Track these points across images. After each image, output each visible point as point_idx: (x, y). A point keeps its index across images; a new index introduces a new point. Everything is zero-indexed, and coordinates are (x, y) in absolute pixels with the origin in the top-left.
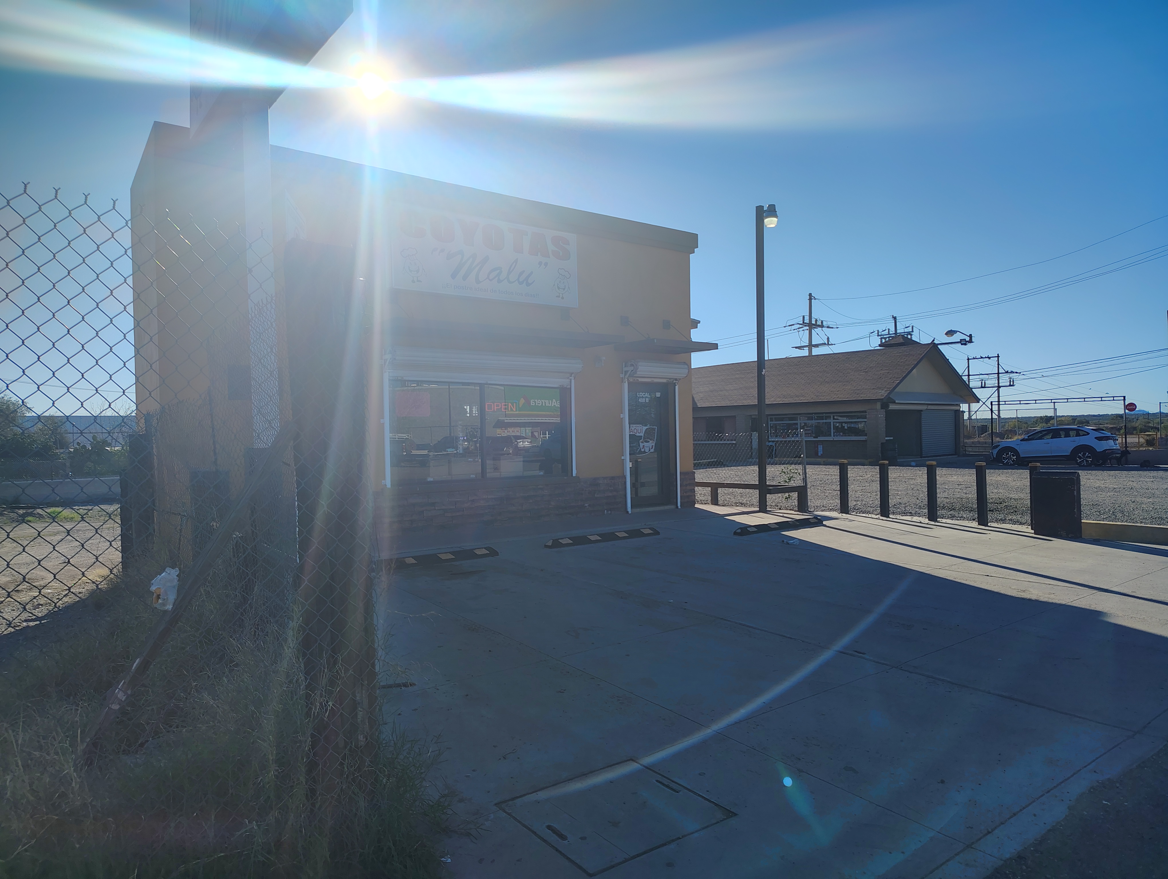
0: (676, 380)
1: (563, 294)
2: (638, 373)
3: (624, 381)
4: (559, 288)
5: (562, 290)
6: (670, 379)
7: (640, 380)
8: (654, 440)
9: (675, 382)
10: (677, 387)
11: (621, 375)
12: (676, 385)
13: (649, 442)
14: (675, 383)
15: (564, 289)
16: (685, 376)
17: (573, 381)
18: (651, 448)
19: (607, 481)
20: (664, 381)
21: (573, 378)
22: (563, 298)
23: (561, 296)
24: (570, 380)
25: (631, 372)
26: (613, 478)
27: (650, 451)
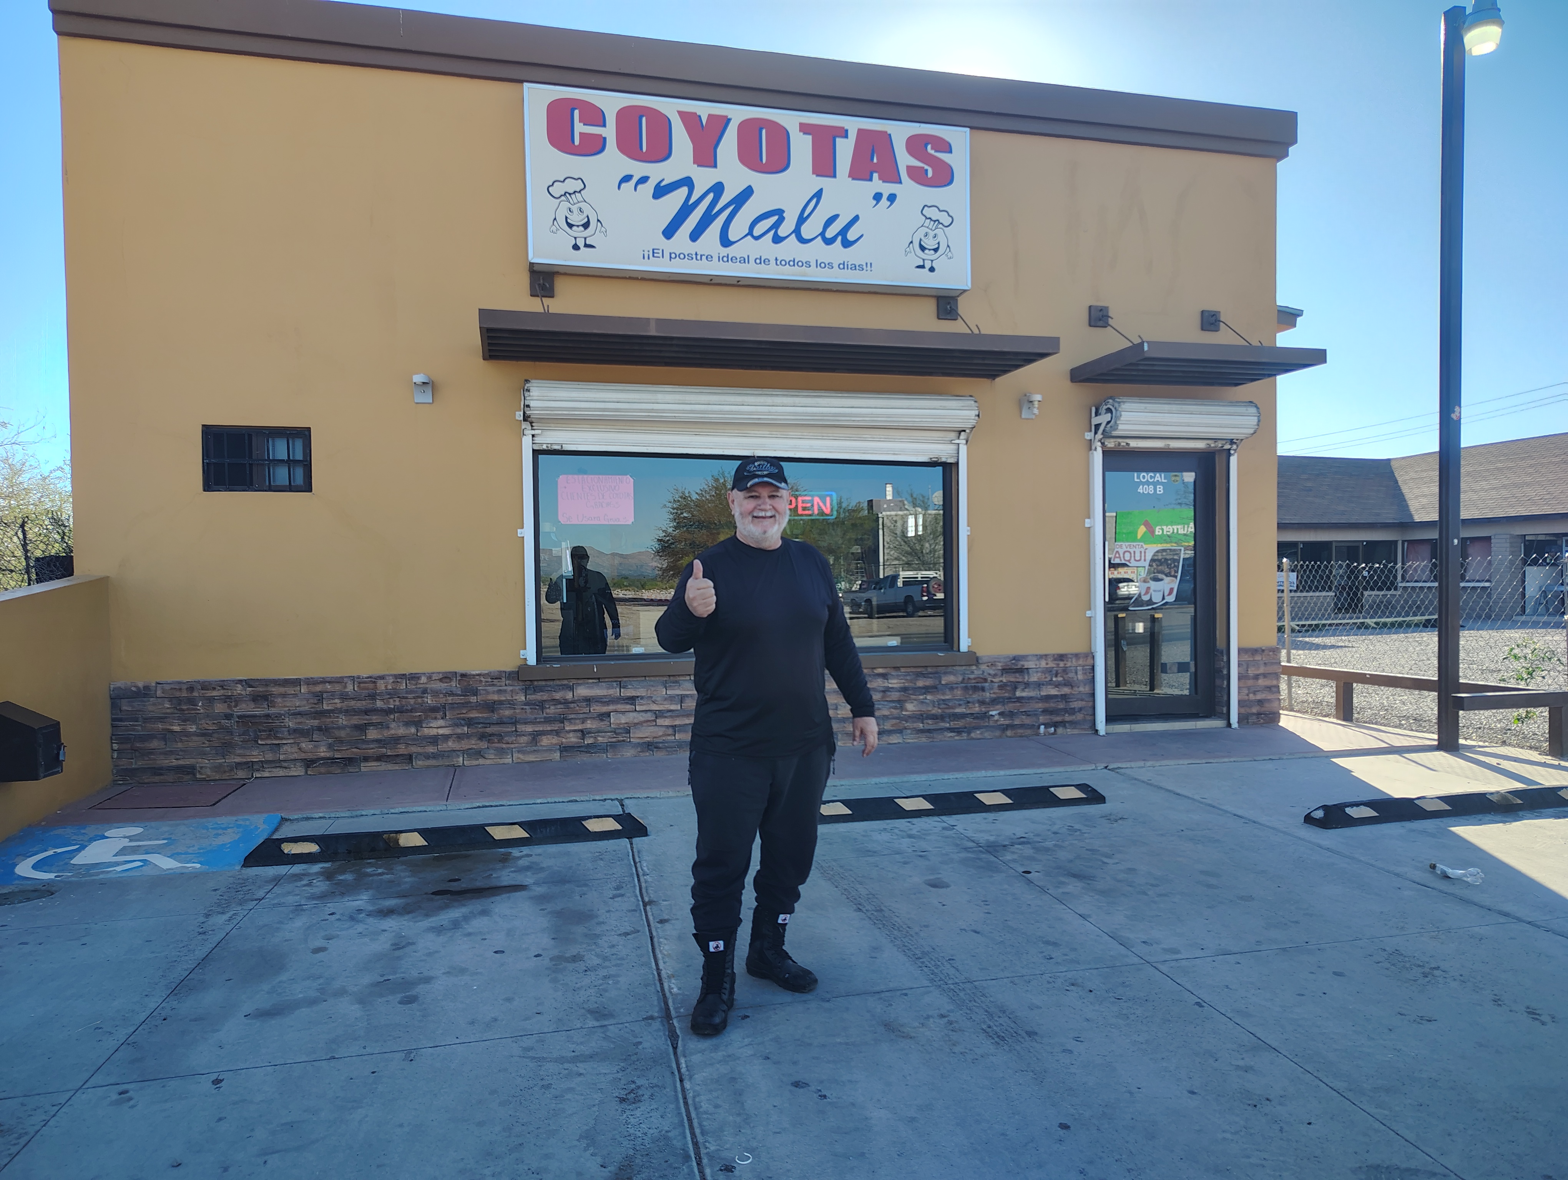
0: (1232, 442)
1: (932, 261)
2: (1120, 427)
3: (1093, 448)
4: (923, 248)
5: (932, 252)
6: (1216, 440)
7: (1134, 444)
8: (1176, 577)
9: (1227, 447)
10: (1233, 460)
11: (1086, 434)
12: (1233, 455)
13: (1162, 580)
14: (1229, 450)
15: (936, 250)
16: (1252, 431)
17: (963, 449)
18: (1166, 594)
19: (1047, 664)
20: (1201, 445)
21: (964, 442)
22: (932, 269)
23: (928, 265)
24: (955, 447)
25: (1105, 427)
26: (1061, 657)
27: (1163, 599)
